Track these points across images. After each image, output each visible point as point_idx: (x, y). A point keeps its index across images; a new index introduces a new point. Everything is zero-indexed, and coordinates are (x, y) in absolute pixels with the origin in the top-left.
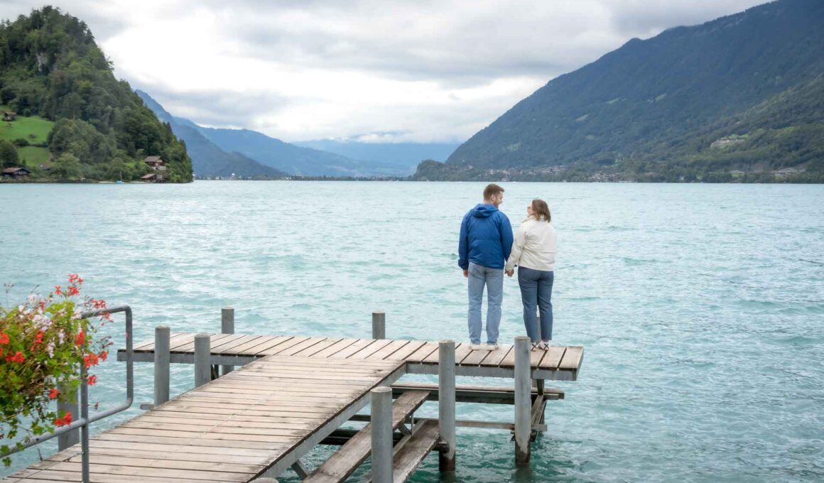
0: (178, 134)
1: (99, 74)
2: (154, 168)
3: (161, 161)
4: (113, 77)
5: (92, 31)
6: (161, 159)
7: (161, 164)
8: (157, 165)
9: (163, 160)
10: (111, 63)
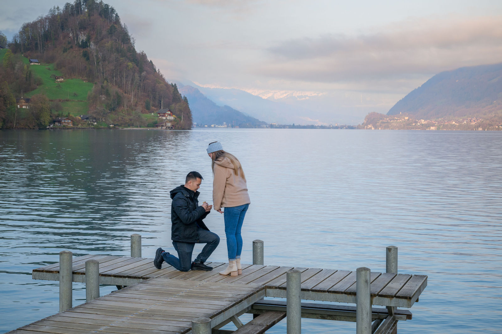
0: (182, 92)
1: (124, 47)
2: (164, 118)
3: (170, 113)
4: (134, 49)
5: (119, 15)
6: (169, 111)
7: (170, 115)
8: (167, 115)
9: (171, 112)
10: (133, 38)
